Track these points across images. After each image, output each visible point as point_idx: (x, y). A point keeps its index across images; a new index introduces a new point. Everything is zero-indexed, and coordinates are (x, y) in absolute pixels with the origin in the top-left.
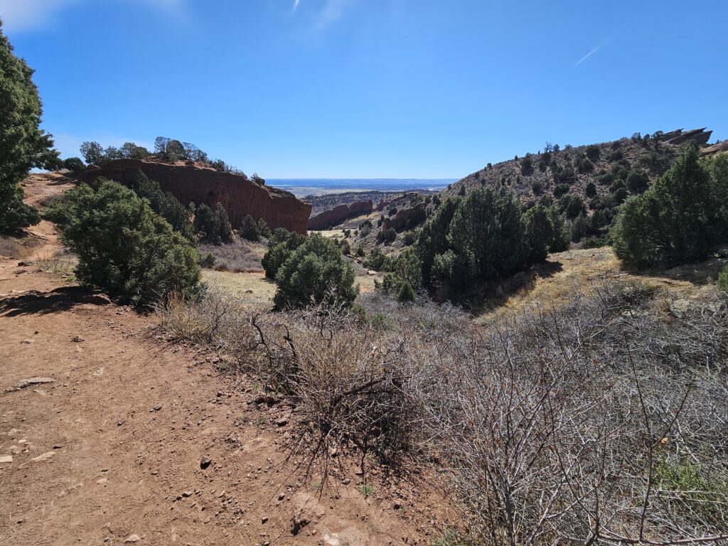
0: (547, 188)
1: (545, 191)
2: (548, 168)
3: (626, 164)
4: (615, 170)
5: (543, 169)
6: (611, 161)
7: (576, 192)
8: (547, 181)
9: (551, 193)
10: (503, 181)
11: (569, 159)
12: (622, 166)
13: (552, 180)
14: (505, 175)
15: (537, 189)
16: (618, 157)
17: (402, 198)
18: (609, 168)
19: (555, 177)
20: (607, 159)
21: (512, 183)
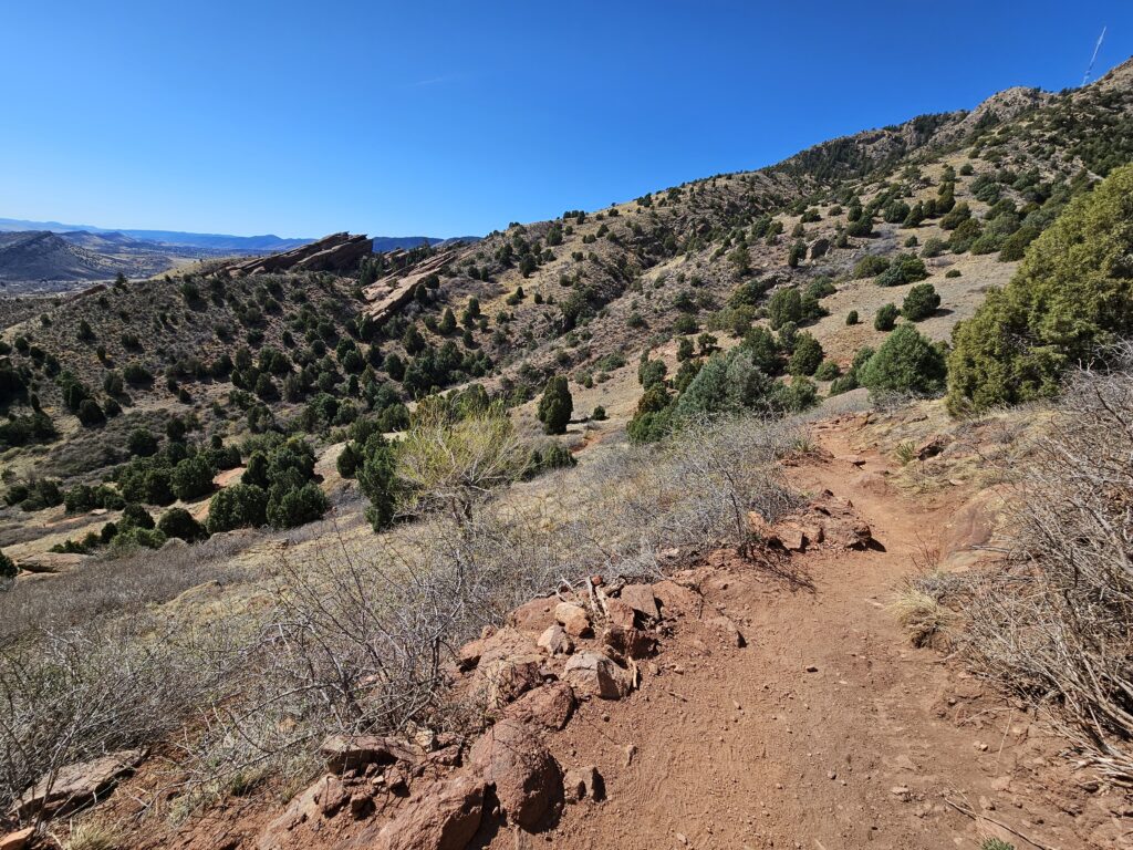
0: (236, 333)
1: (235, 337)
2: (226, 303)
3: (310, 307)
4: (305, 316)
5: (219, 303)
6: (296, 303)
7: (273, 342)
8: (231, 322)
9: (242, 340)
11: (249, 293)
12: (309, 311)
13: (237, 321)
14: (162, 308)
15: (225, 335)
18: (297, 311)
19: (240, 317)
20: (292, 298)
21: (180, 321)
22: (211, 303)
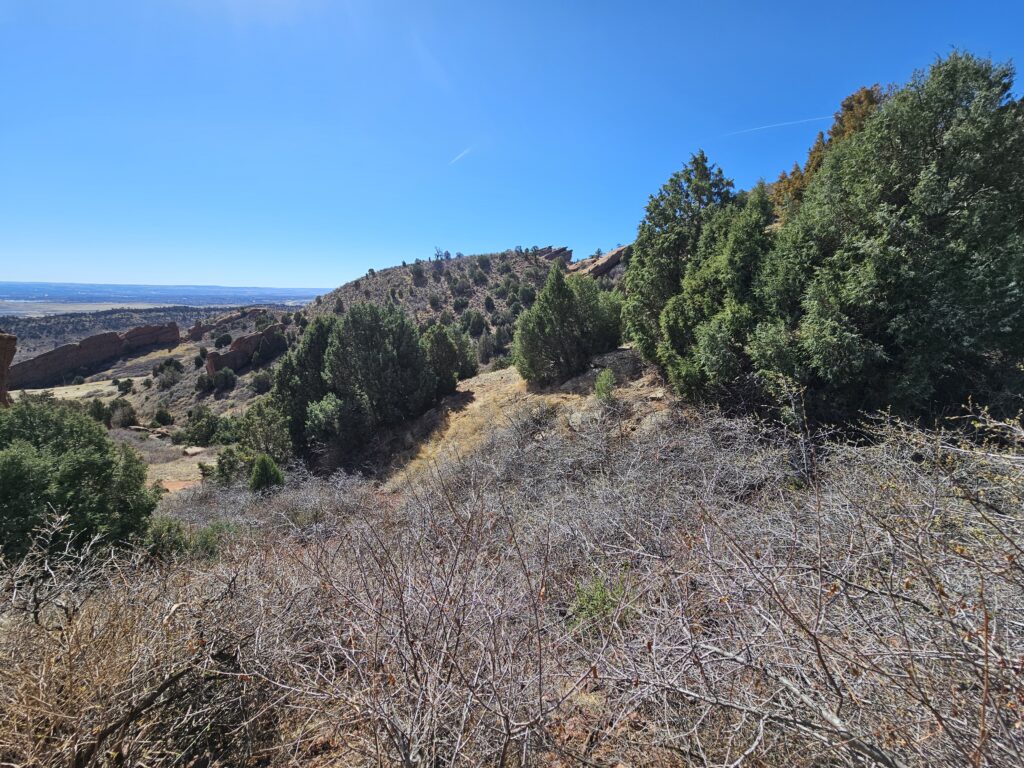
0: (446, 302)
1: (444, 306)
2: (443, 279)
3: (514, 277)
4: (508, 284)
5: (437, 280)
6: (501, 274)
7: (476, 307)
8: (444, 293)
9: (451, 308)
10: (393, 293)
11: (462, 269)
12: (512, 279)
13: (449, 292)
14: (395, 286)
15: (435, 304)
16: (507, 269)
17: (238, 317)
18: (502, 280)
19: (451, 289)
20: (498, 270)
21: (405, 295)
22: (431, 281)
